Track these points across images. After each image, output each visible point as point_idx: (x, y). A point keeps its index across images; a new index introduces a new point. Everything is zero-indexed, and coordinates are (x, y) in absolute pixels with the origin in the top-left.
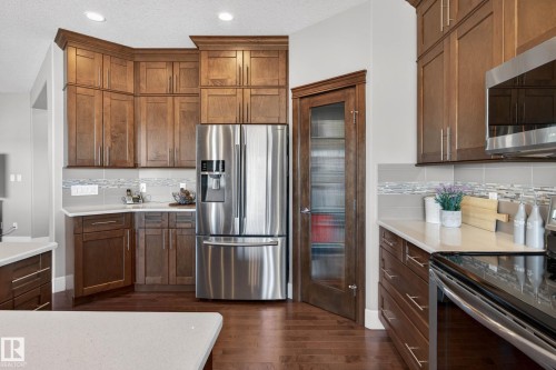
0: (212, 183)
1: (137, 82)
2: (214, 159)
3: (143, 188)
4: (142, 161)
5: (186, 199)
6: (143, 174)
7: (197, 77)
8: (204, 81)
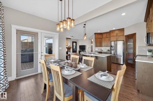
0: (112, 48)
1: (102, 37)
2: (113, 45)
3: (103, 49)
4: (103, 46)
5: (109, 51)
6: (103, 47)
7: (110, 35)
8: (111, 36)
